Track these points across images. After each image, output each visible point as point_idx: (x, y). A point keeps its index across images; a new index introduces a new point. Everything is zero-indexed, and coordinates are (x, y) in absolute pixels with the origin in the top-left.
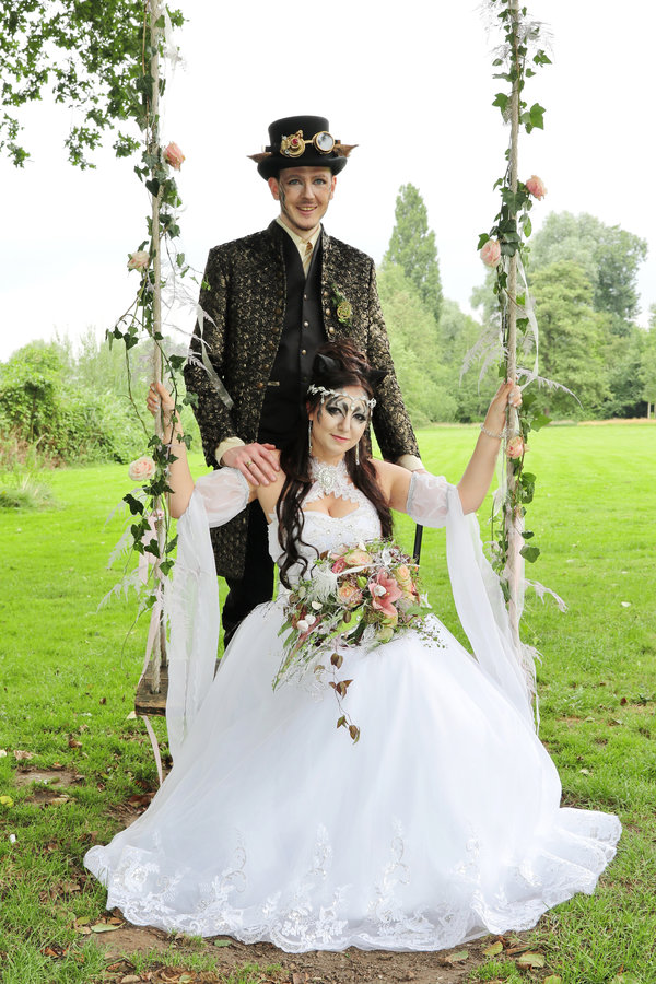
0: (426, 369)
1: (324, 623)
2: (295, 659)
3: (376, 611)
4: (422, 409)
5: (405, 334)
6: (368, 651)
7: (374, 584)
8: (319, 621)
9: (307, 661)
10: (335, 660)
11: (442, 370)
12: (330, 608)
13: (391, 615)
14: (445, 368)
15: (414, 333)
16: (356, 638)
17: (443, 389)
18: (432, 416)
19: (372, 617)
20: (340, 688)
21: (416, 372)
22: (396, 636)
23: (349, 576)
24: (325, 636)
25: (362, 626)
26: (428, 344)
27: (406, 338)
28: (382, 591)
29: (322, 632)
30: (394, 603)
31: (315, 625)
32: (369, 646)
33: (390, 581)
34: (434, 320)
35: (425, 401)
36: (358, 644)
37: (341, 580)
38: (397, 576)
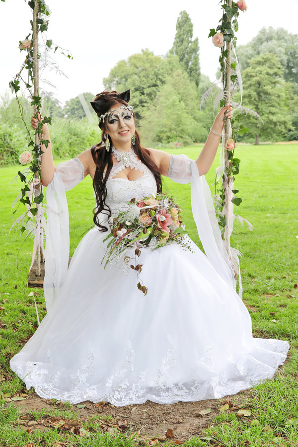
0: (191, 113)
1: (131, 234)
2: (114, 251)
3: (159, 229)
4: (189, 135)
5: (179, 94)
6: (153, 250)
7: (159, 215)
8: (128, 232)
9: (120, 252)
10: (137, 252)
11: (200, 114)
12: (135, 226)
13: (166, 232)
14: (201, 113)
15: (184, 93)
16: (147, 243)
17: (200, 124)
18: (194, 139)
19: (156, 233)
20: (138, 268)
21: (185, 115)
22: (168, 243)
23: (146, 210)
24: (130, 241)
25: (151, 236)
26: (192, 99)
27: (180, 96)
28: (164, 218)
29: (130, 238)
30: (168, 226)
31: (125, 234)
32: (153, 247)
33: (167, 214)
34: (195, 86)
35: (190, 131)
36: (147, 246)
37: (142, 212)
38: (171, 213)
